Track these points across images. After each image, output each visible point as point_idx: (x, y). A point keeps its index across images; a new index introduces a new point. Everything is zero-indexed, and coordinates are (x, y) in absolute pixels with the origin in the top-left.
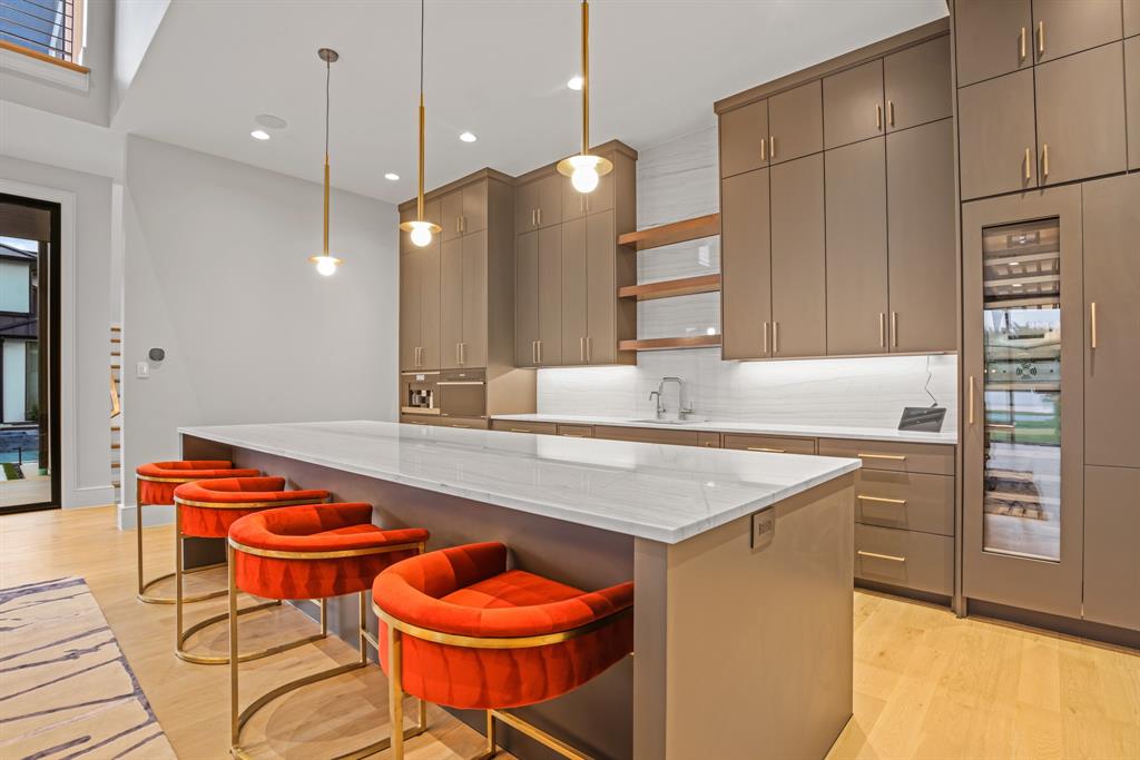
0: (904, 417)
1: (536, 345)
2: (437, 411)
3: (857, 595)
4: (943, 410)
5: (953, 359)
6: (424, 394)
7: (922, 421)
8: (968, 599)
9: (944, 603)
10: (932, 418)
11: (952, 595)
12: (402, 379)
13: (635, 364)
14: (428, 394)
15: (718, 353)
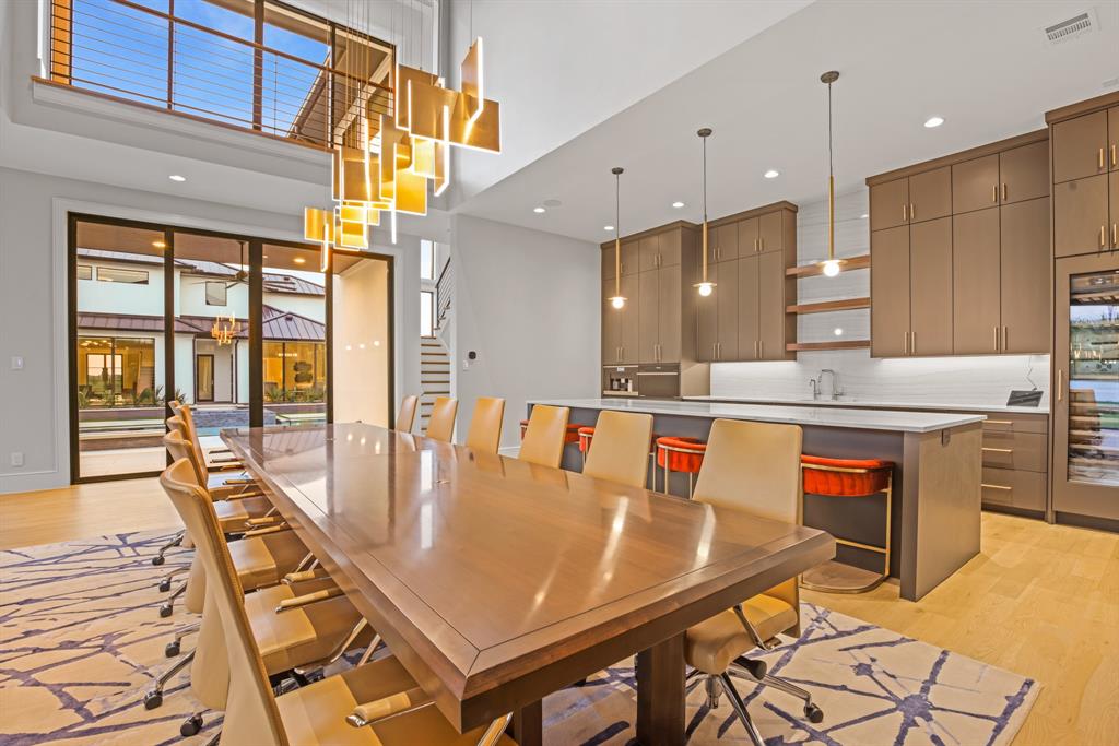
0: (1011, 398)
1: (716, 347)
2: (636, 394)
3: (983, 514)
4: (1040, 393)
5: (1048, 358)
6: (623, 381)
7: (1025, 401)
8: (1057, 512)
9: (1040, 516)
10: (1034, 397)
11: (1044, 510)
12: (604, 371)
13: (795, 360)
14: (627, 381)
15: (867, 352)
